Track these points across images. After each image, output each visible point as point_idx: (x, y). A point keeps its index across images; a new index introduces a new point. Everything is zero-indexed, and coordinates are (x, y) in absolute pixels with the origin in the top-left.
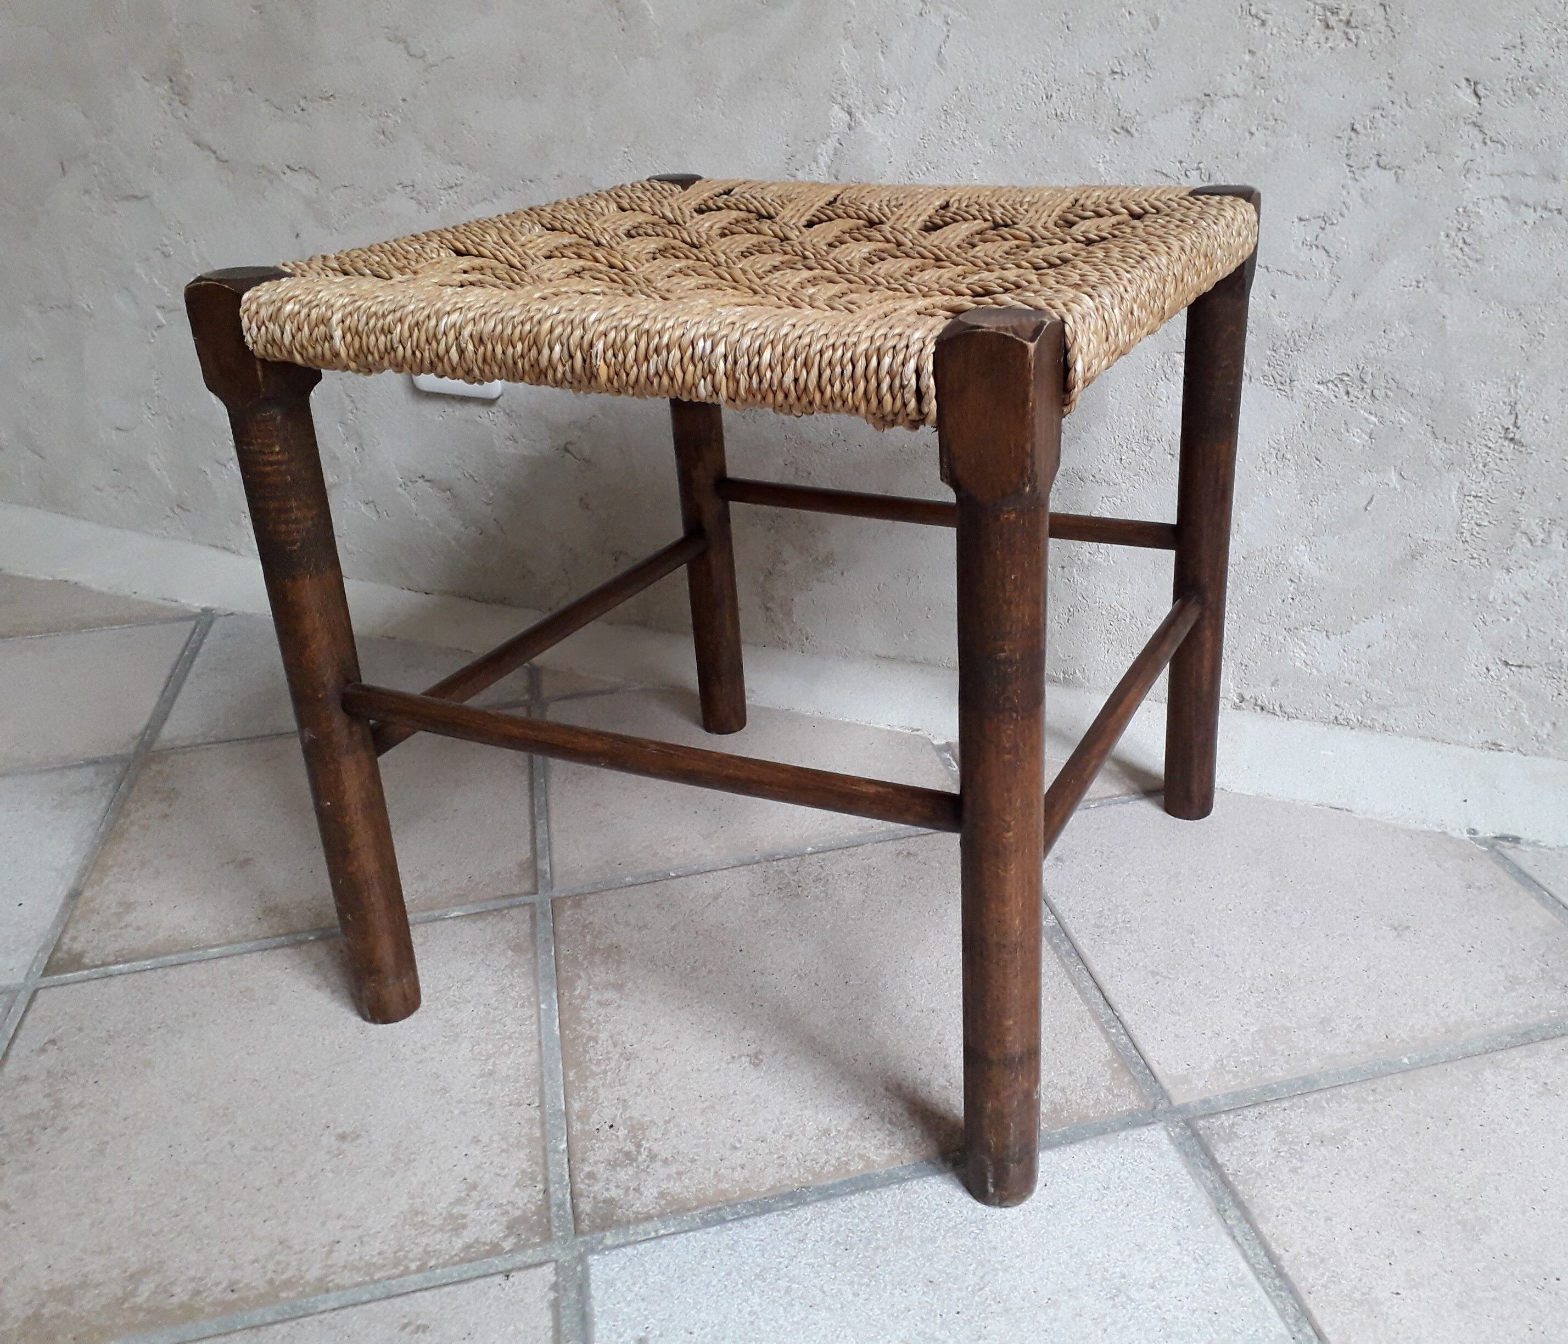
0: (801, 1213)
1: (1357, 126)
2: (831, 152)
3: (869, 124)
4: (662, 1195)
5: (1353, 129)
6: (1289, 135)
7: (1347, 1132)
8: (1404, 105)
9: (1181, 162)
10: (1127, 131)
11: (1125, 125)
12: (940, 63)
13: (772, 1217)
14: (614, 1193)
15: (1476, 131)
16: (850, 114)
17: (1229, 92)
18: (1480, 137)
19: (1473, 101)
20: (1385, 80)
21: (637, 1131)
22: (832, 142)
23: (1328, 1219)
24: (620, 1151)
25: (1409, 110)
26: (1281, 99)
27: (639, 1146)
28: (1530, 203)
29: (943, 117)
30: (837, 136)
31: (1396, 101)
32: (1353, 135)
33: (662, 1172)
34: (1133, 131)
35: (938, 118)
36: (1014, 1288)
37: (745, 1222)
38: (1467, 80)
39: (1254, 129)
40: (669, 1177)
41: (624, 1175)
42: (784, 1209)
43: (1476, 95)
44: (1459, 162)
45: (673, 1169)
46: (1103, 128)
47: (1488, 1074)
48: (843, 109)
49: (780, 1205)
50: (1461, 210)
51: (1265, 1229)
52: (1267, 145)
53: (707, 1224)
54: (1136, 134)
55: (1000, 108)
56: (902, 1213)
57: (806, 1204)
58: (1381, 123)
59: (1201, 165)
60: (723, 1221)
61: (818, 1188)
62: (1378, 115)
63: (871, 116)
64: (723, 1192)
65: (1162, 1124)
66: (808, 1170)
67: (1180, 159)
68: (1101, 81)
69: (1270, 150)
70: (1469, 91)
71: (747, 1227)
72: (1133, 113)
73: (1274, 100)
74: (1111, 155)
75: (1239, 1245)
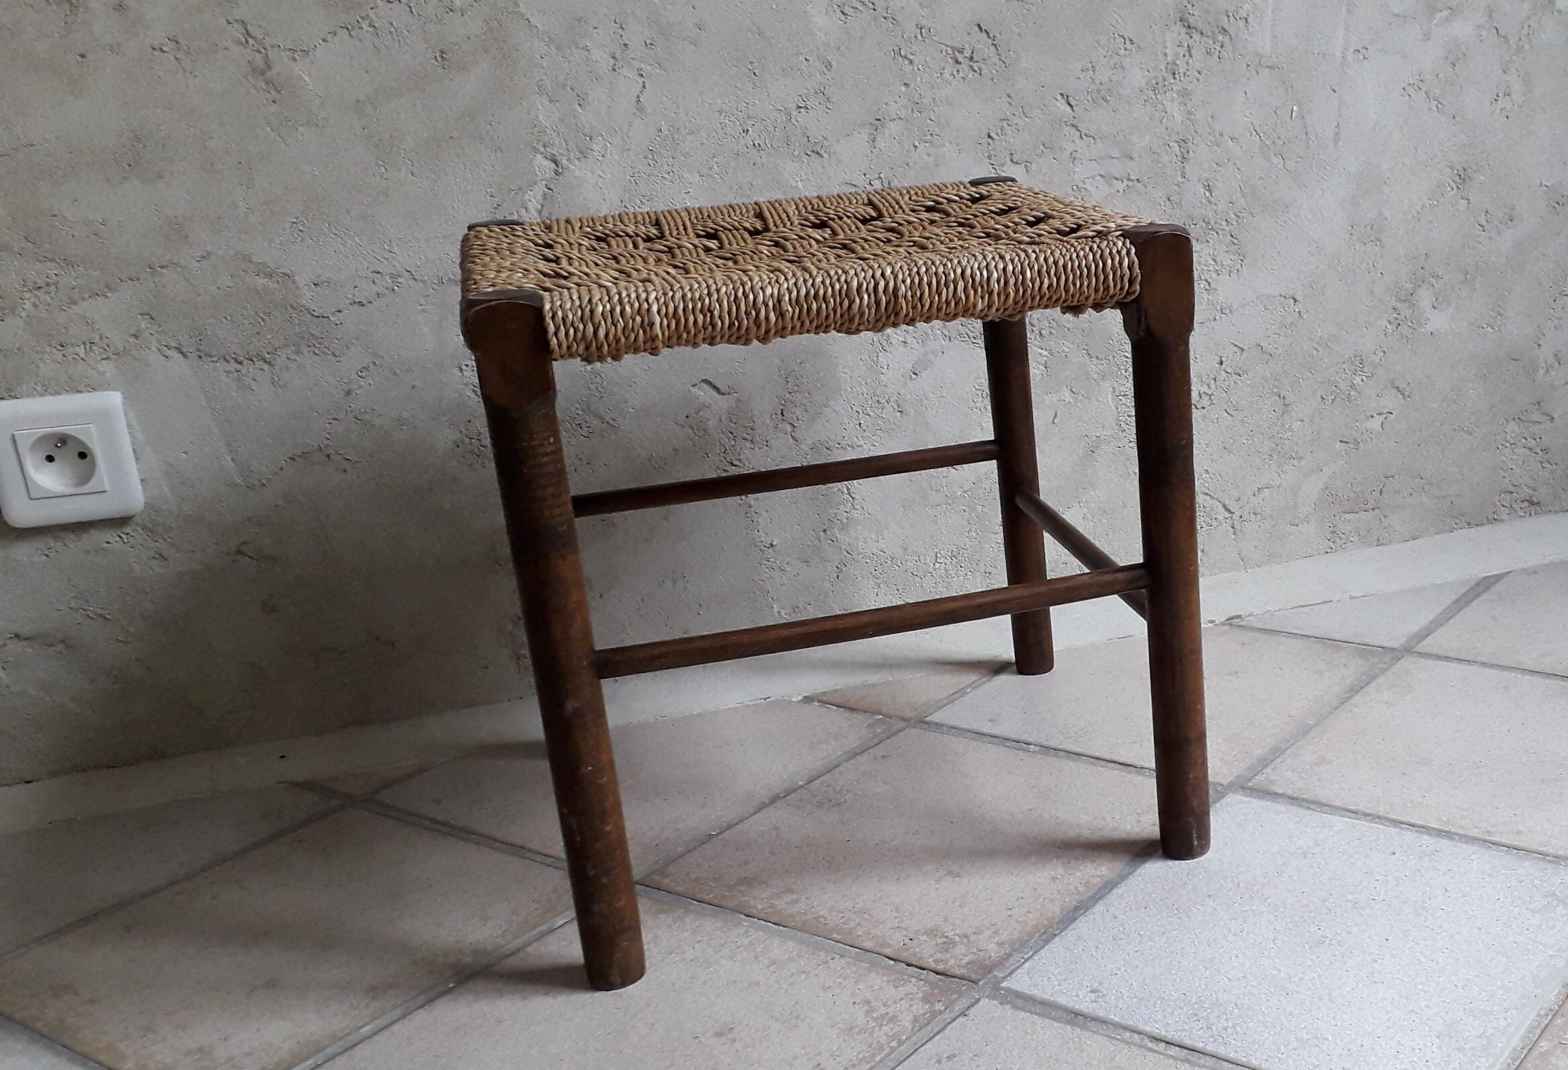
1: (993, 135)
2: (539, 196)
3: (576, 169)
5: (989, 136)
6: (943, 145)
8: (1022, 116)
9: (865, 174)
10: (818, 153)
11: (815, 149)
12: (640, 110)
15: (1074, 130)
16: (555, 162)
17: (894, 116)
18: (1078, 134)
19: (1068, 109)
20: (1005, 99)
22: (540, 188)
25: (1027, 119)
26: (933, 119)
28: (1118, 177)
29: (650, 156)
30: (544, 182)
31: (1017, 114)
32: (990, 140)
34: (822, 152)
35: (646, 157)
38: (1061, 95)
39: (917, 144)
43: (1069, 104)
44: (1068, 153)
46: (797, 153)
48: (546, 158)
50: (1075, 187)
52: (928, 154)
54: (825, 155)
55: (703, 144)
58: (1008, 130)
59: (882, 176)
62: (1005, 125)
63: (577, 162)
67: (864, 172)
68: (789, 114)
69: (932, 158)
70: (1064, 102)
72: (820, 139)
73: (928, 120)
74: (806, 173)
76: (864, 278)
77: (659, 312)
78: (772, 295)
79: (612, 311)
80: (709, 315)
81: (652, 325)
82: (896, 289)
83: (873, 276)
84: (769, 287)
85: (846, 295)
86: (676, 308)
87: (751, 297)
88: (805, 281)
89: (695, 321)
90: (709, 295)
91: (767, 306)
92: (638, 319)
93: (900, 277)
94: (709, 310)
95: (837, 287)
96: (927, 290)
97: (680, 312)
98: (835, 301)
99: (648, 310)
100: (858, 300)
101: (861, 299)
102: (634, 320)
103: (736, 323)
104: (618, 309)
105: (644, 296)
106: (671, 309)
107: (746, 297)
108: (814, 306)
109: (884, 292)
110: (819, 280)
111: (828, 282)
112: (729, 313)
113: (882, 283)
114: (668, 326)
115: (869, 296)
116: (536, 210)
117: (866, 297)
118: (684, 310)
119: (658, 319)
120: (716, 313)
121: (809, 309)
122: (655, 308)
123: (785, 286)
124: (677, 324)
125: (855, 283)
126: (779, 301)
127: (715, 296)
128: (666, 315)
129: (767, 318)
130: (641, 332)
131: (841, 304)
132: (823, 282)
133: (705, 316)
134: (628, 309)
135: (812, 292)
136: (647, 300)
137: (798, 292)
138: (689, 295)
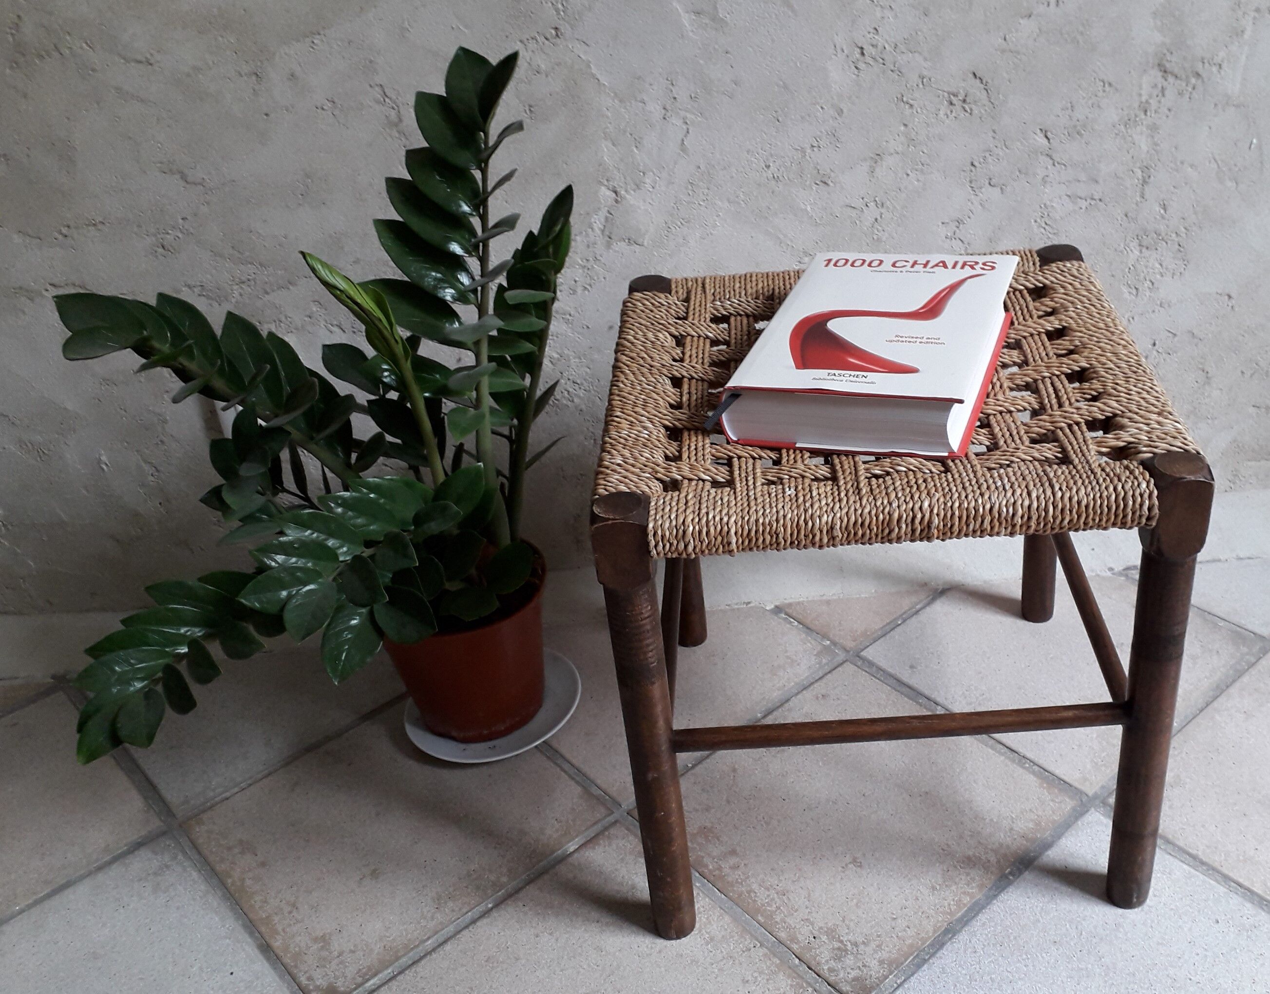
0: (961, 937)
1: (976, 163)
2: (603, 220)
3: (632, 198)
4: (881, 962)
5: (972, 165)
6: (932, 173)
7: (1178, 776)
8: (1004, 148)
9: (863, 199)
10: (825, 183)
11: (823, 180)
12: (684, 151)
13: (948, 946)
14: (854, 974)
15: (1048, 159)
16: (615, 193)
17: (892, 151)
18: (1051, 162)
19: (1046, 140)
20: (991, 134)
21: (831, 933)
22: (603, 213)
23: (1203, 826)
24: (833, 949)
25: (1007, 151)
26: (925, 151)
27: (842, 942)
28: (1083, 197)
29: (690, 187)
30: (606, 208)
31: (999, 145)
32: (973, 168)
33: (869, 950)
34: (829, 182)
35: (687, 188)
36: (1095, 927)
37: (938, 955)
38: (1041, 130)
39: (909, 172)
40: (875, 951)
41: (849, 961)
42: (950, 939)
43: (1046, 137)
44: (1040, 177)
45: (873, 945)
46: (808, 183)
47: (1217, 717)
48: (609, 189)
49: (946, 938)
50: (1043, 205)
51: (1181, 843)
52: (918, 180)
53: (919, 966)
54: (831, 184)
55: (732, 177)
56: (1011, 914)
57: (960, 931)
58: (990, 159)
59: (877, 199)
60: (925, 961)
61: (957, 920)
62: (987, 155)
63: (632, 192)
64: (911, 946)
65: (1093, 809)
66: (944, 913)
67: (862, 196)
68: (805, 152)
69: (921, 184)
70: (1042, 135)
71: (941, 958)
72: (829, 171)
73: (921, 153)
74: (814, 199)
75: (1176, 857)
76: (905, 511)
77: (736, 533)
78: (827, 523)
79: (700, 532)
80: (775, 536)
81: (729, 543)
82: (930, 522)
83: (912, 509)
84: (825, 516)
85: (888, 524)
86: (750, 531)
87: (810, 524)
88: (856, 510)
89: (764, 540)
90: (777, 521)
91: (821, 531)
92: (719, 538)
93: (935, 511)
94: (775, 533)
95: (881, 517)
96: (957, 523)
97: (753, 533)
98: (878, 528)
99: (728, 532)
100: (897, 530)
101: (900, 528)
102: (716, 539)
103: (796, 542)
104: (705, 530)
105: (725, 519)
106: (745, 533)
107: (806, 524)
108: (860, 533)
109: (920, 523)
110: (867, 510)
111: (873, 512)
112: (791, 535)
113: (919, 516)
114: (743, 543)
115: (907, 525)
116: (600, 229)
117: (904, 526)
118: (756, 532)
119: (734, 540)
120: (781, 536)
121: (855, 534)
122: (733, 531)
123: (838, 515)
124: (750, 541)
125: (896, 515)
126: (832, 528)
127: (782, 522)
128: (742, 535)
129: (821, 540)
130: (721, 546)
131: (883, 531)
132: (870, 513)
133: (772, 537)
134: (712, 529)
135: (860, 521)
136: (727, 524)
137: (848, 521)
138: (761, 521)
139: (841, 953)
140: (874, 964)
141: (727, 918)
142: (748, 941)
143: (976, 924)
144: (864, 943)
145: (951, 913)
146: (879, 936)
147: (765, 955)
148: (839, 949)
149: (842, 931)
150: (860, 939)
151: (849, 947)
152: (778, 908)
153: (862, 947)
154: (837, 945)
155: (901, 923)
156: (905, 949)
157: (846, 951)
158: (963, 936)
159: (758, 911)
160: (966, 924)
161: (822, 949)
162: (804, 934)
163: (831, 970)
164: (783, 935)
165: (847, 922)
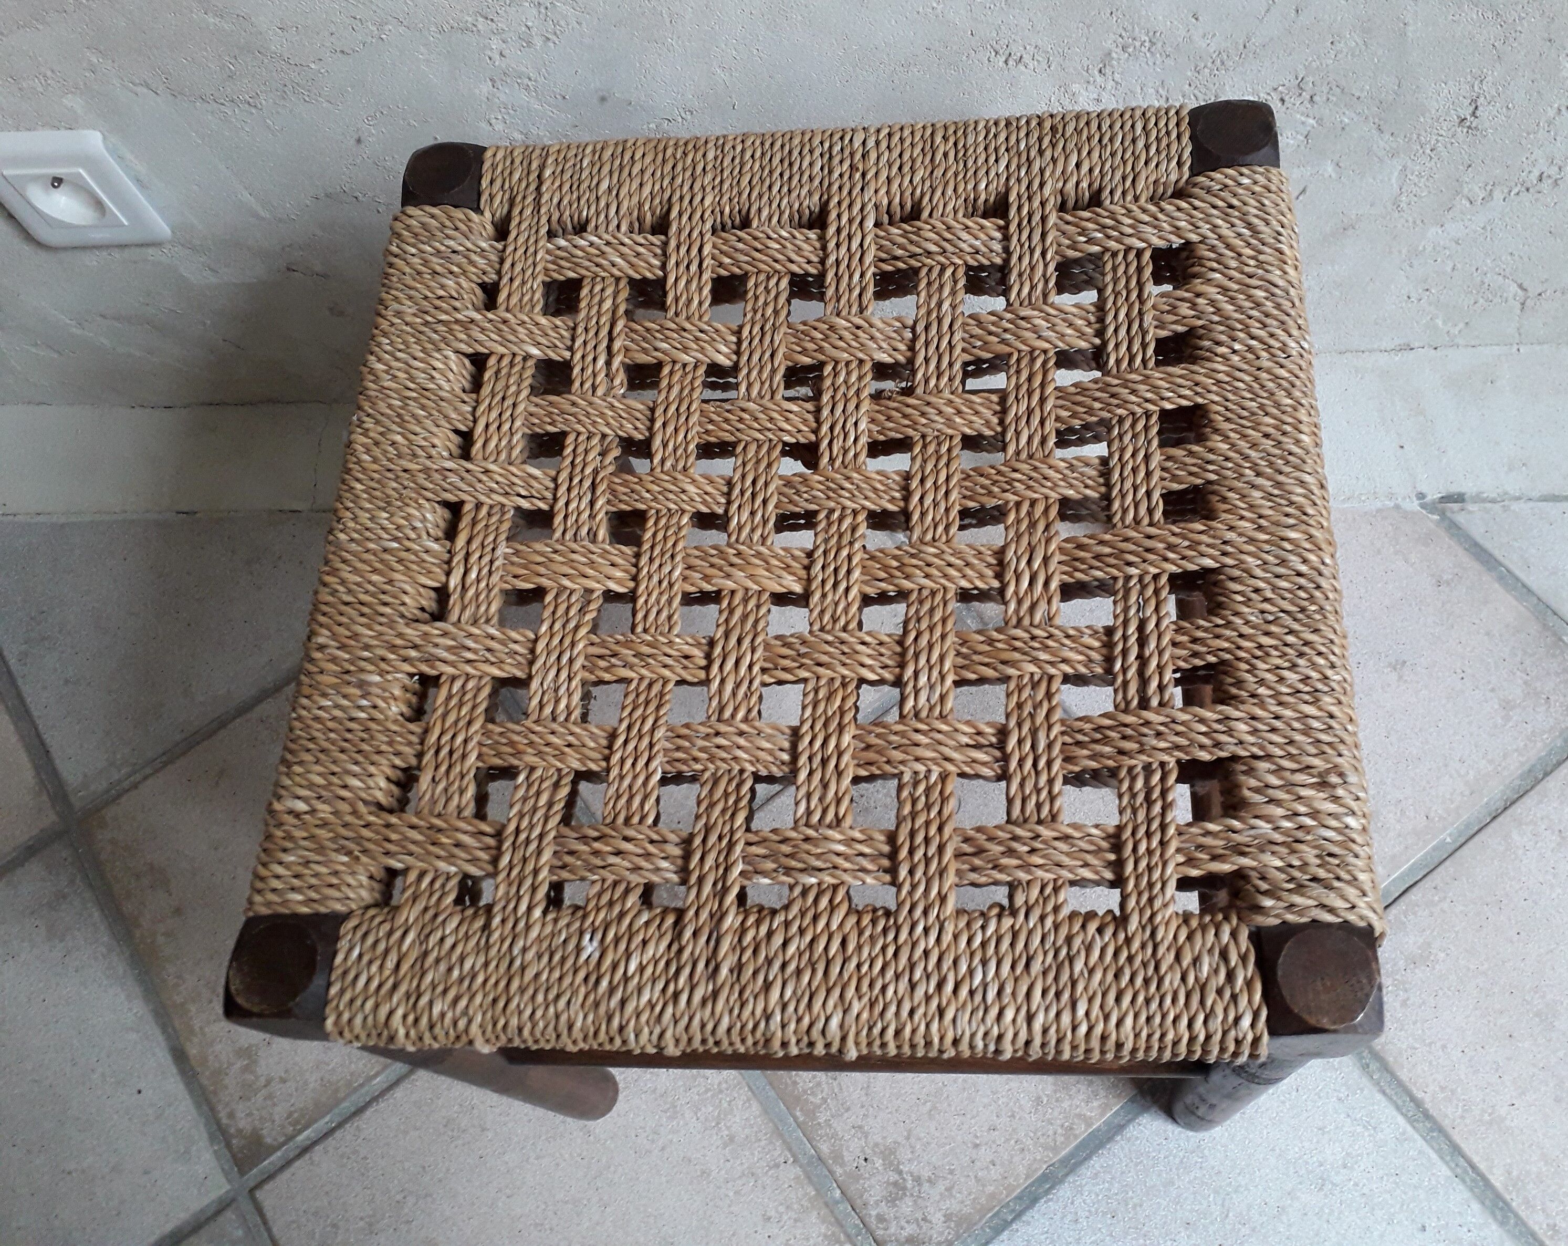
0: (1061, 1193)
4: (948, 1217)
13: (1041, 1205)
14: (909, 1228)
21: (889, 1155)
23: (1444, 1046)
24: (888, 1182)
27: (900, 1173)
33: (934, 1193)
36: (1249, 1207)
37: (1024, 1218)
40: (943, 1196)
41: (906, 1206)
42: (1047, 1192)
45: (941, 1187)
49: (1040, 1190)
51: (1402, 1073)
56: (1136, 1163)
57: (1061, 1181)
60: (1006, 1225)
61: (1062, 1161)
64: (992, 1196)
66: (1046, 1147)
71: (1028, 1223)
139: (896, 1192)
140: (937, 1218)
141: (755, 1108)
142: (778, 1152)
143: (1086, 1172)
144: (929, 1181)
145: (1055, 1150)
146: (951, 1172)
147: (797, 1178)
148: (895, 1184)
149: (904, 1154)
150: (926, 1173)
151: (909, 1184)
152: (824, 1100)
153: (926, 1186)
154: (894, 1177)
155: (985, 1154)
156: (983, 1200)
157: (904, 1189)
158: (1064, 1191)
159: (798, 1099)
160: (1072, 1170)
161: (873, 1181)
162: (853, 1149)
163: (881, 1218)
164: (825, 1148)
165: (913, 1140)
